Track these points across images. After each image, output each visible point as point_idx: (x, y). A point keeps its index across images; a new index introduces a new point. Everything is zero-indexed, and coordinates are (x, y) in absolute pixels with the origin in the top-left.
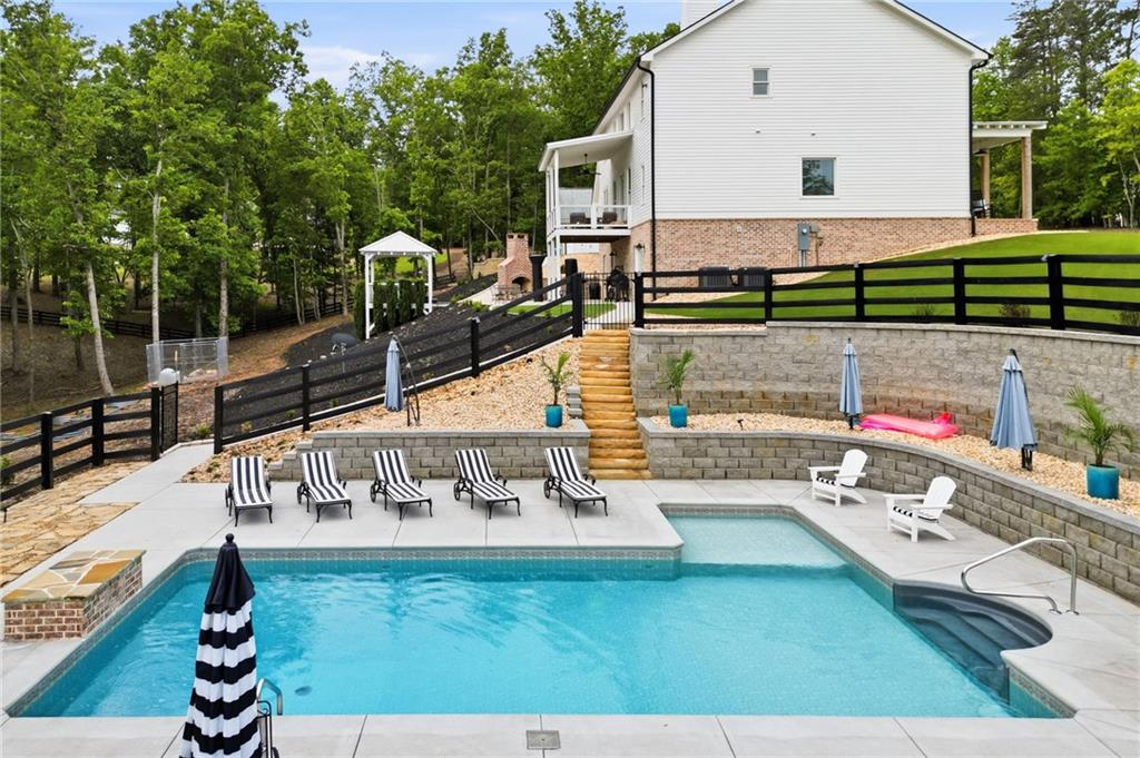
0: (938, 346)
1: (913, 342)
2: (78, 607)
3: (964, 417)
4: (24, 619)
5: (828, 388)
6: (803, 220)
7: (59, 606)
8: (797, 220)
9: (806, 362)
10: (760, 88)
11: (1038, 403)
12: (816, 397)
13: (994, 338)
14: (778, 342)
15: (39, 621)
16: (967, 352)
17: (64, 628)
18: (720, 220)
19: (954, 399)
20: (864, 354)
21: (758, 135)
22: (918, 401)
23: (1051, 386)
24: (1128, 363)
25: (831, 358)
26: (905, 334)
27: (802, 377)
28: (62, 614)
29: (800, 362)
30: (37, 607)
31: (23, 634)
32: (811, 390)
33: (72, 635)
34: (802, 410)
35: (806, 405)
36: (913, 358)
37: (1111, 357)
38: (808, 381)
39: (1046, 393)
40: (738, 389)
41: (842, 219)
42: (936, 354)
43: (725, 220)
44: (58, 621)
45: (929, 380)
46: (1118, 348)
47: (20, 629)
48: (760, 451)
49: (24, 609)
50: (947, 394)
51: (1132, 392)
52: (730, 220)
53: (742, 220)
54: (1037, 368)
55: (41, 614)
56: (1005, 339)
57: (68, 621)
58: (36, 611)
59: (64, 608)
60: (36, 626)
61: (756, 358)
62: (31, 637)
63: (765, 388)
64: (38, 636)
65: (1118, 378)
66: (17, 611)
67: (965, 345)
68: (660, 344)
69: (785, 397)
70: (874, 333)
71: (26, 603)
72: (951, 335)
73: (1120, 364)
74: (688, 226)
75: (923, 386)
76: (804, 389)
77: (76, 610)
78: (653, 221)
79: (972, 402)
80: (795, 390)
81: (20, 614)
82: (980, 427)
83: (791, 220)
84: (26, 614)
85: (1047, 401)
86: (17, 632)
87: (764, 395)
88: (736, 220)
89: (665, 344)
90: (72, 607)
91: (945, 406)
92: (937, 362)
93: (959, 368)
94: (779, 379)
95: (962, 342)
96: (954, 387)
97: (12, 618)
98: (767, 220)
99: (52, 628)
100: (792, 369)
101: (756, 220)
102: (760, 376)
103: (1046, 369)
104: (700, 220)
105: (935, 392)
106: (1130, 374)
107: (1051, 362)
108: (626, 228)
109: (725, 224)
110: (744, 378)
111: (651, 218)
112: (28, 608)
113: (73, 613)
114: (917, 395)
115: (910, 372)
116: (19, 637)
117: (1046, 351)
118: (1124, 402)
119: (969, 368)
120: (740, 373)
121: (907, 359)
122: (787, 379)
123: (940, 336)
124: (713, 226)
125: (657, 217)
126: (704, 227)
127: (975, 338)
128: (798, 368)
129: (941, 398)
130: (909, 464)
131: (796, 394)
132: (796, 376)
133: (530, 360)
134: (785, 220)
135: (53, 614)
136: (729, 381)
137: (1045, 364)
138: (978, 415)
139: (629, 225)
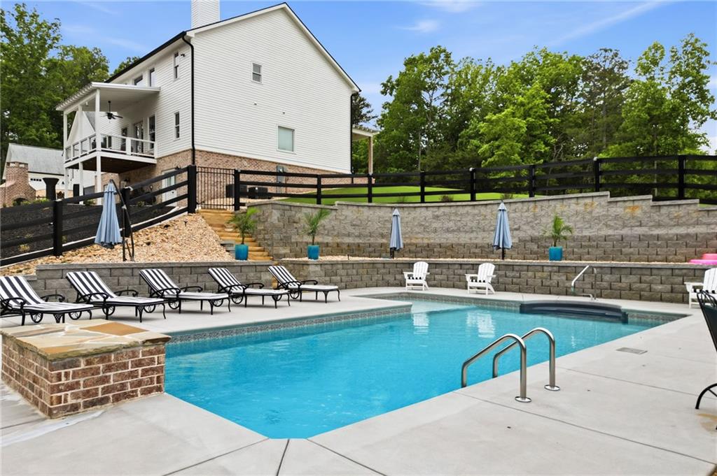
0: (423, 214)
1: (409, 213)
2: (159, 352)
3: (439, 249)
4: (82, 381)
5: (369, 240)
6: (280, 164)
7: (134, 354)
8: (276, 163)
9: (357, 226)
10: (257, 77)
11: (480, 236)
12: (363, 245)
13: (452, 208)
14: (343, 213)
15: (105, 380)
16: (438, 216)
17: (139, 384)
18: (235, 157)
19: (432, 241)
20: (386, 221)
21: (255, 106)
22: (414, 244)
23: (486, 228)
24: (532, 209)
25: (370, 223)
26: (405, 209)
27: (356, 234)
28: (139, 364)
29: (354, 225)
30: (102, 360)
31: (81, 401)
32: (361, 241)
33: (149, 391)
34: (357, 253)
35: (359, 250)
36: (410, 222)
37: (522, 209)
38: (359, 236)
39: (484, 231)
40: (326, 241)
41: (298, 166)
42: (421, 219)
43: (237, 157)
44: (132, 375)
45: (419, 233)
46: (526, 204)
47: (76, 396)
48: (361, 271)
49: (83, 366)
50: (429, 239)
51: (536, 222)
52: (240, 157)
53: (247, 158)
54: (478, 220)
55: (109, 368)
56: (459, 208)
57: (145, 372)
58: (101, 366)
59: (141, 357)
60: (100, 387)
61: (333, 223)
62: (93, 404)
63: (339, 240)
64: (103, 401)
65: (527, 217)
66: (71, 370)
67: (436, 214)
68: (284, 210)
69: (348, 246)
70: (389, 209)
71: (84, 356)
72: (429, 209)
73: (528, 210)
74: (215, 157)
75: (416, 236)
76: (358, 241)
77: (156, 357)
78: (193, 150)
79: (443, 241)
80: (353, 242)
81: (75, 375)
82: (448, 253)
83: (273, 163)
84: (85, 372)
85: (485, 235)
86: (71, 401)
87: (338, 245)
88: (244, 158)
89: (286, 210)
90: (151, 353)
91: (428, 245)
92: (423, 223)
93: (434, 225)
94: (345, 235)
95: (436, 212)
96: (433, 235)
97: (63, 380)
98: (260, 160)
99: (123, 386)
100: (351, 230)
101: (254, 160)
102: (336, 233)
103: (483, 220)
104: (223, 155)
105: (422, 238)
106: (534, 215)
107: (485, 216)
108: (153, 158)
109: (237, 160)
110: (328, 235)
111: (191, 147)
112: (88, 363)
113: (152, 361)
114: (413, 241)
115: (409, 229)
116: (75, 408)
117: (482, 211)
118: (532, 227)
119: (440, 225)
120: (326, 232)
121: (407, 222)
122: (349, 235)
123: (423, 209)
124: (230, 159)
125: (196, 147)
126: (225, 159)
127: (442, 210)
128: (354, 229)
129: (426, 241)
130: (437, 270)
131: (354, 244)
132: (353, 233)
133: (167, 226)
134: (270, 162)
135: (125, 366)
136: (321, 236)
137: (482, 217)
138: (446, 247)
139: (156, 156)
